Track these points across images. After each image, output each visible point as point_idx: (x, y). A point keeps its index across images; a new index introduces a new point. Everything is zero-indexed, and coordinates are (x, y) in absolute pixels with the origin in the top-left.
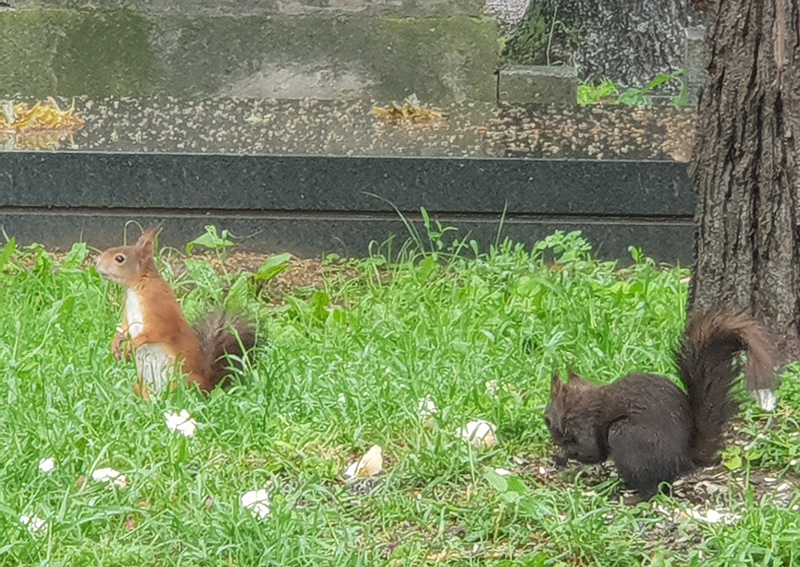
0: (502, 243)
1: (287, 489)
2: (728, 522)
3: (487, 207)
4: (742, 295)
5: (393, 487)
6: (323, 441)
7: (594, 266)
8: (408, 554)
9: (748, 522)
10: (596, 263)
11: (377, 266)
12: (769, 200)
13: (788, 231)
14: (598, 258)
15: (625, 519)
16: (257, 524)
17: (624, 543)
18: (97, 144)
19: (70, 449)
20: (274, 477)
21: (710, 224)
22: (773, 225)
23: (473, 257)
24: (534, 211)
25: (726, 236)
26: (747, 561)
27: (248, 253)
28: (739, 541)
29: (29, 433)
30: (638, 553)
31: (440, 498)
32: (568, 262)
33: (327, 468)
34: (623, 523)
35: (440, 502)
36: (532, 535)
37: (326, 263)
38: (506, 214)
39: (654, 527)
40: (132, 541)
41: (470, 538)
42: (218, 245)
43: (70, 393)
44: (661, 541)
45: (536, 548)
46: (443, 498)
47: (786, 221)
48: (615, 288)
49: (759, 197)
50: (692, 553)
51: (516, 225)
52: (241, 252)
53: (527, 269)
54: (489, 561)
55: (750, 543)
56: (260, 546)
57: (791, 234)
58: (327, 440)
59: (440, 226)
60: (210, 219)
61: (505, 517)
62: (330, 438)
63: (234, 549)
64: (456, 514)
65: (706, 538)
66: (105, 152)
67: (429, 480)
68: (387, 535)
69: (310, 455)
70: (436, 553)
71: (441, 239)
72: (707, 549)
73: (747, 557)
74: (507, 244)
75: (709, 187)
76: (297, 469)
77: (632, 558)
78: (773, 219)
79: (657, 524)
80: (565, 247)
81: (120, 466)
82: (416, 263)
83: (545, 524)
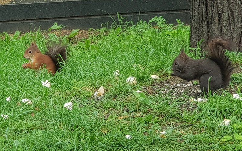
0: (140, 21)
1: (77, 101)
2: (204, 101)
3: (135, 11)
4: (205, 34)
5: (107, 98)
6: (87, 86)
7: (167, 26)
8: (112, 118)
9: (210, 101)
10: (167, 25)
11: (104, 31)
12: (210, 6)
13: (217, 15)
14: (168, 23)
15: (174, 103)
16: (69, 112)
17: (174, 109)
18: (20, 1)
19: (15, 94)
20: (73, 98)
21: (194, 15)
22: (212, 14)
23: (131, 26)
24: (148, 11)
25: (199, 17)
26: (210, 112)
27: (66, 30)
28: (207, 107)
29: (3, 90)
30: (178, 112)
31: (121, 100)
32: (159, 25)
33: (88, 94)
34: (174, 104)
35: (121, 102)
36: (148, 109)
37: (89, 31)
38: (141, 12)
39: (183, 104)
40: (33, 119)
41: (130, 111)
42: (58, 28)
43: (15, 77)
44: (185, 108)
45: (149, 113)
46: (122, 100)
47: (216, 12)
48: (173, 32)
49: (208, 6)
50: (194, 111)
51: (143, 15)
52: (64, 30)
53: (147, 28)
54: (136, 118)
55: (210, 107)
56: (70, 119)
57: (217, 16)
58: (88, 86)
59: (122, 17)
60: (54, 21)
61: (140, 105)
62: (89, 85)
63: (62, 120)
64: (126, 105)
65: (198, 106)
66: (23, 4)
67: (118, 95)
68: (106, 112)
69: (84, 91)
70: (120, 117)
71: (122, 21)
72: (198, 110)
73: (210, 111)
74: (141, 21)
75: (193, 4)
76: (80, 95)
77: (177, 114)
78: (212, 12)
79: (184, 103)
80: (158, 21)
81: (29, 97)
82: (115, 29)
83: (151, 106)
